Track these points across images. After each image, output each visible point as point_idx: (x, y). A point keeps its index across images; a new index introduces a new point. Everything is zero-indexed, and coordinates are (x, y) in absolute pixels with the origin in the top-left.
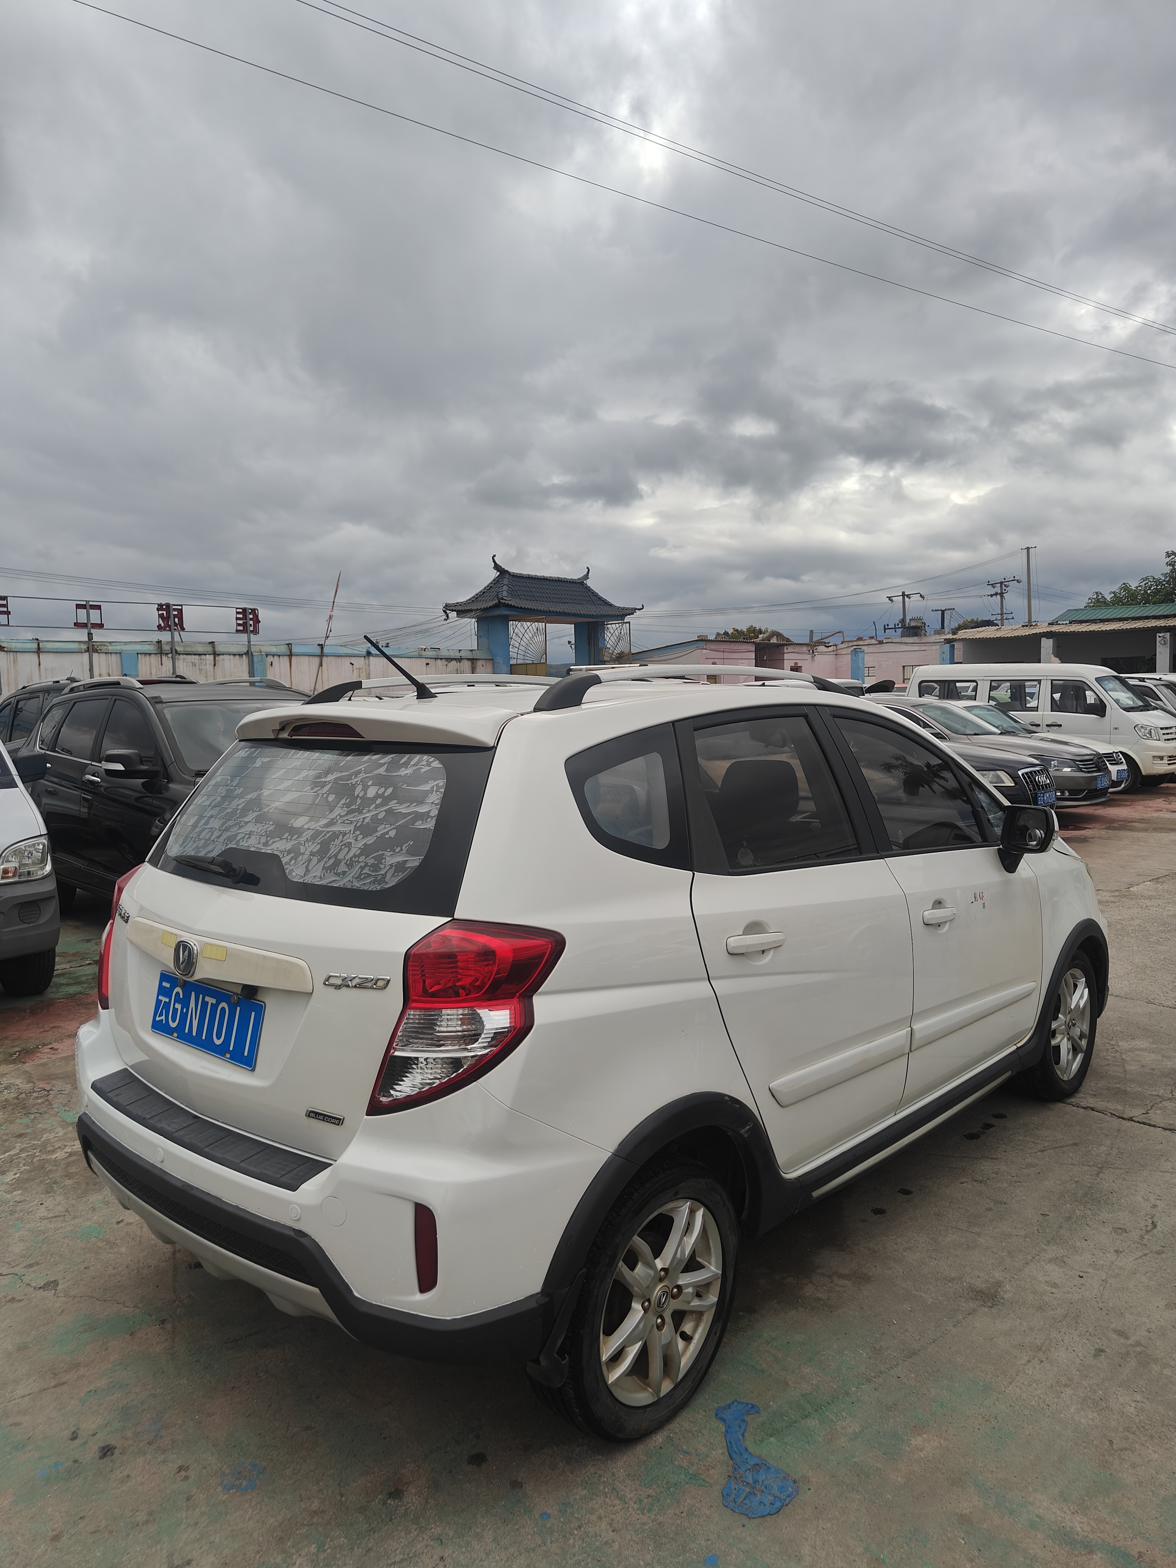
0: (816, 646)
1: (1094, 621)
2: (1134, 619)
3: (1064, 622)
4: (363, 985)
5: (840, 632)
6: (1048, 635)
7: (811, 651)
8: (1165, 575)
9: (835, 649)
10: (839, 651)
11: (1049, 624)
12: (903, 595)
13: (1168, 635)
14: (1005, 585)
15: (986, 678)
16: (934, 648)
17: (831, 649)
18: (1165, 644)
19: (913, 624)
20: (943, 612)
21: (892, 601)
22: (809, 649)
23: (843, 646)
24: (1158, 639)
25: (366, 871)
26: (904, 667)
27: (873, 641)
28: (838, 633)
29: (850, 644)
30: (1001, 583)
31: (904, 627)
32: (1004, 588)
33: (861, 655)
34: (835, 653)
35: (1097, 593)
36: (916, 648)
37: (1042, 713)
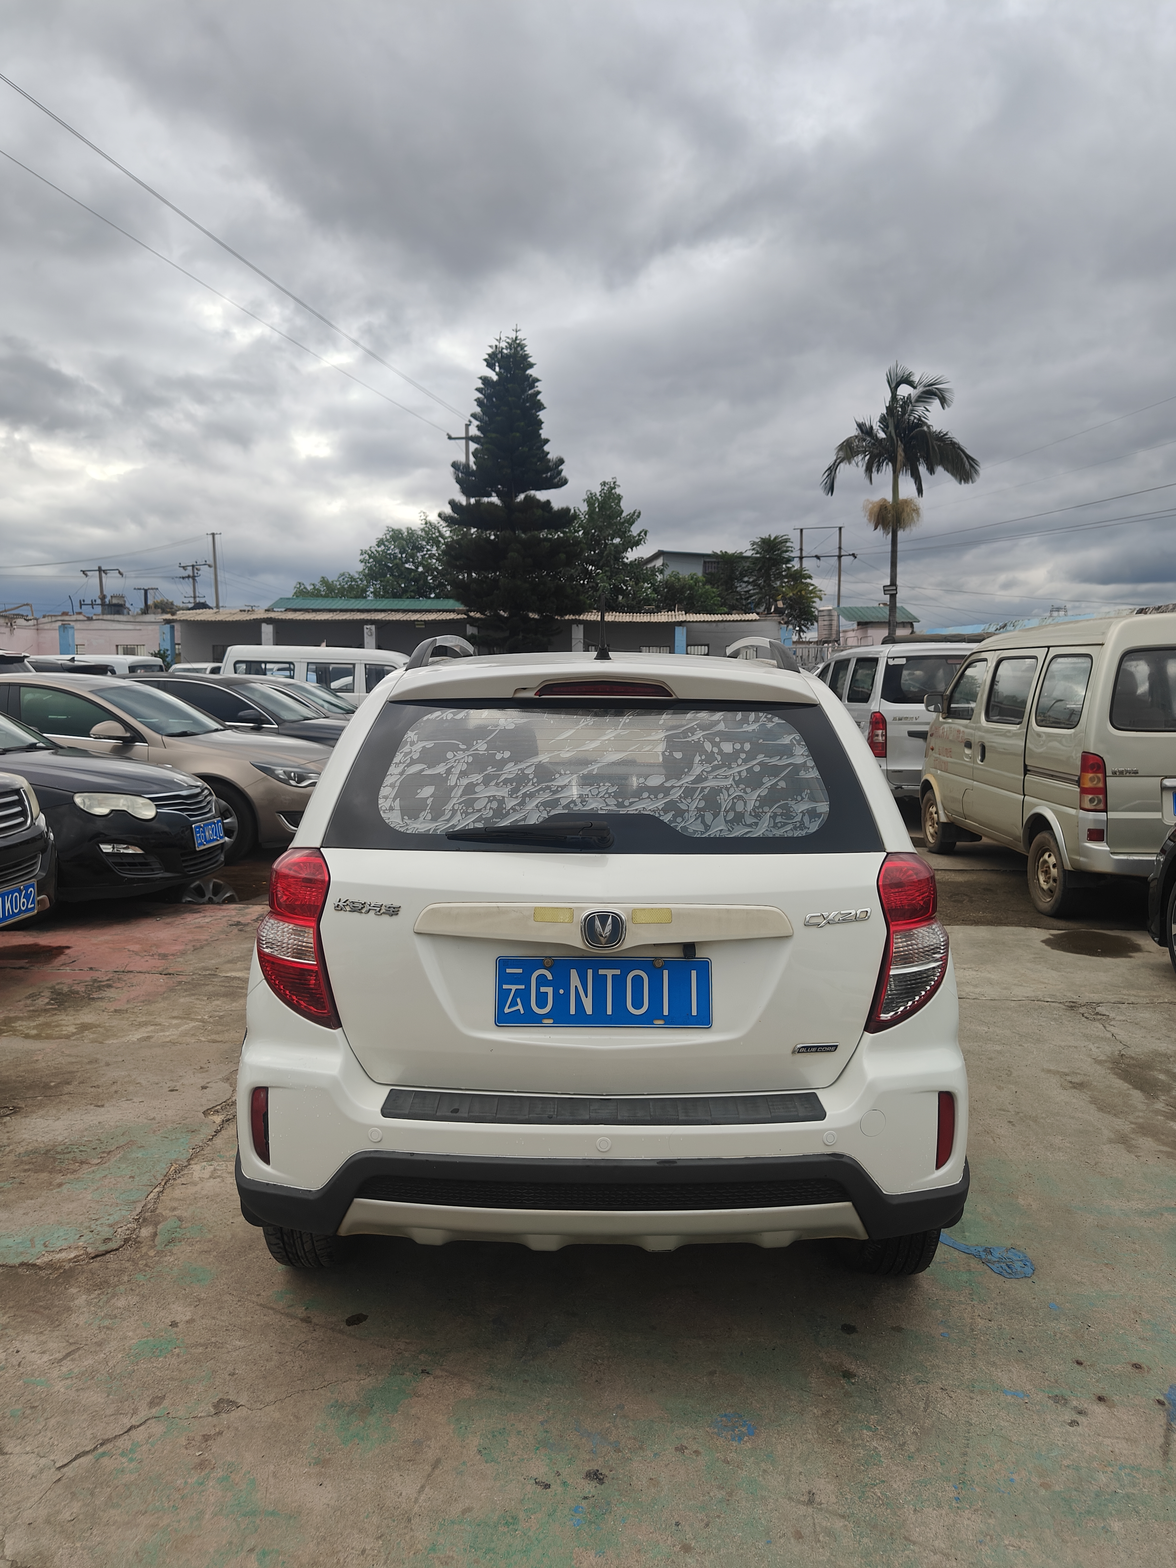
0: (13, 618)
1: (307, 611)
2: (341, 611)
3: (279, 610)
4: (846, 920)
5: (27, 605)
6: (269, 621)
7: (9, 624)
8: (359, 573)
9: (36, 623)
10: (41, 626)
11: (266, 610)
12: (100, 570)
13: (373, 627)
14: (197, 569)
15: (302, 660)
16: (150, 627)
17: (31, 623)
18: (371, 635)
19: (115, 601)
20: (146, 591)
21: (86, 575)
22: (7, 621)
23: (46, 620)
24: (365, 631)
25: (779, 819)
26: (117, 646)
27: (81, 617)
28: (24, 605)
29: (54, 619)
30: (193, 566)
31: (103, 604)
32: (196, 571)
33: (71, 631)
34: (35, 627)
35: (300, 583)
36: (130, 627)
37: (358, 694)
